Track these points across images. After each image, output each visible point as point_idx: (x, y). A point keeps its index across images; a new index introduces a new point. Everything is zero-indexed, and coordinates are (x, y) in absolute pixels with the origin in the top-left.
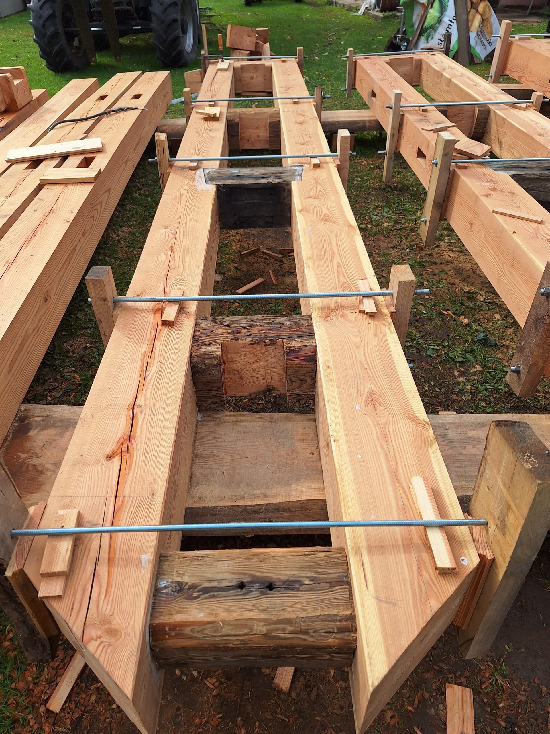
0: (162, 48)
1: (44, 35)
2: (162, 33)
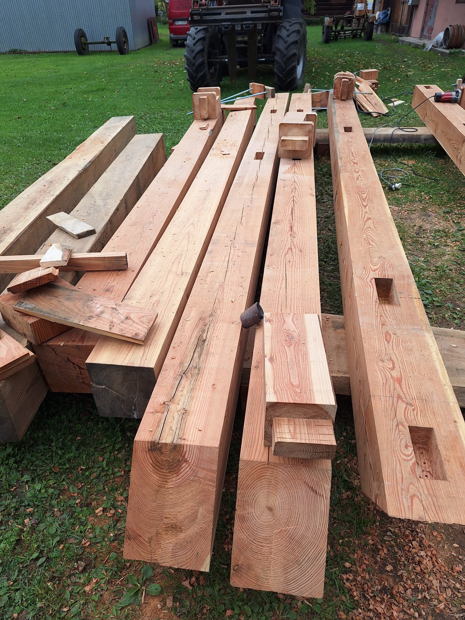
1: (193, 65)
2: (282, 64)
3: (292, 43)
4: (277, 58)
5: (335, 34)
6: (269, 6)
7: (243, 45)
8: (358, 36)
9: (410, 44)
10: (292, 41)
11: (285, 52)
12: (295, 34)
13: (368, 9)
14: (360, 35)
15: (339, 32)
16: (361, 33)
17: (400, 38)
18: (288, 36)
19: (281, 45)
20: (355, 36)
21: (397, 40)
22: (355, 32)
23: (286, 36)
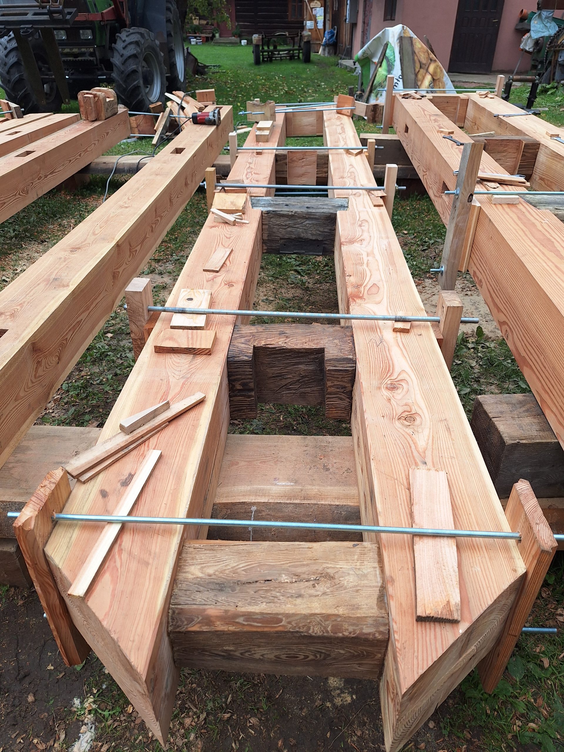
0: (123, 97)
1: (9, 81)
2: (121, 83)
3: (130, 57)
4: (114, 75)
5: (268, 55)
6: (48, 6)
7: (71, 59)
8: (296, 58)
9: (346, 67)
10: (129, 55)
11: (122, 68)
12: (133, 46)
13: (319, 28)
14: (298, 56)
15: (272, 52)
16: (299, 53)
17: (340, 61)
18: (124, 48)
19: (116, 60)
20: (292, 58)
21: (337, 63)
22: (291, 52)
23: (122, 49)
